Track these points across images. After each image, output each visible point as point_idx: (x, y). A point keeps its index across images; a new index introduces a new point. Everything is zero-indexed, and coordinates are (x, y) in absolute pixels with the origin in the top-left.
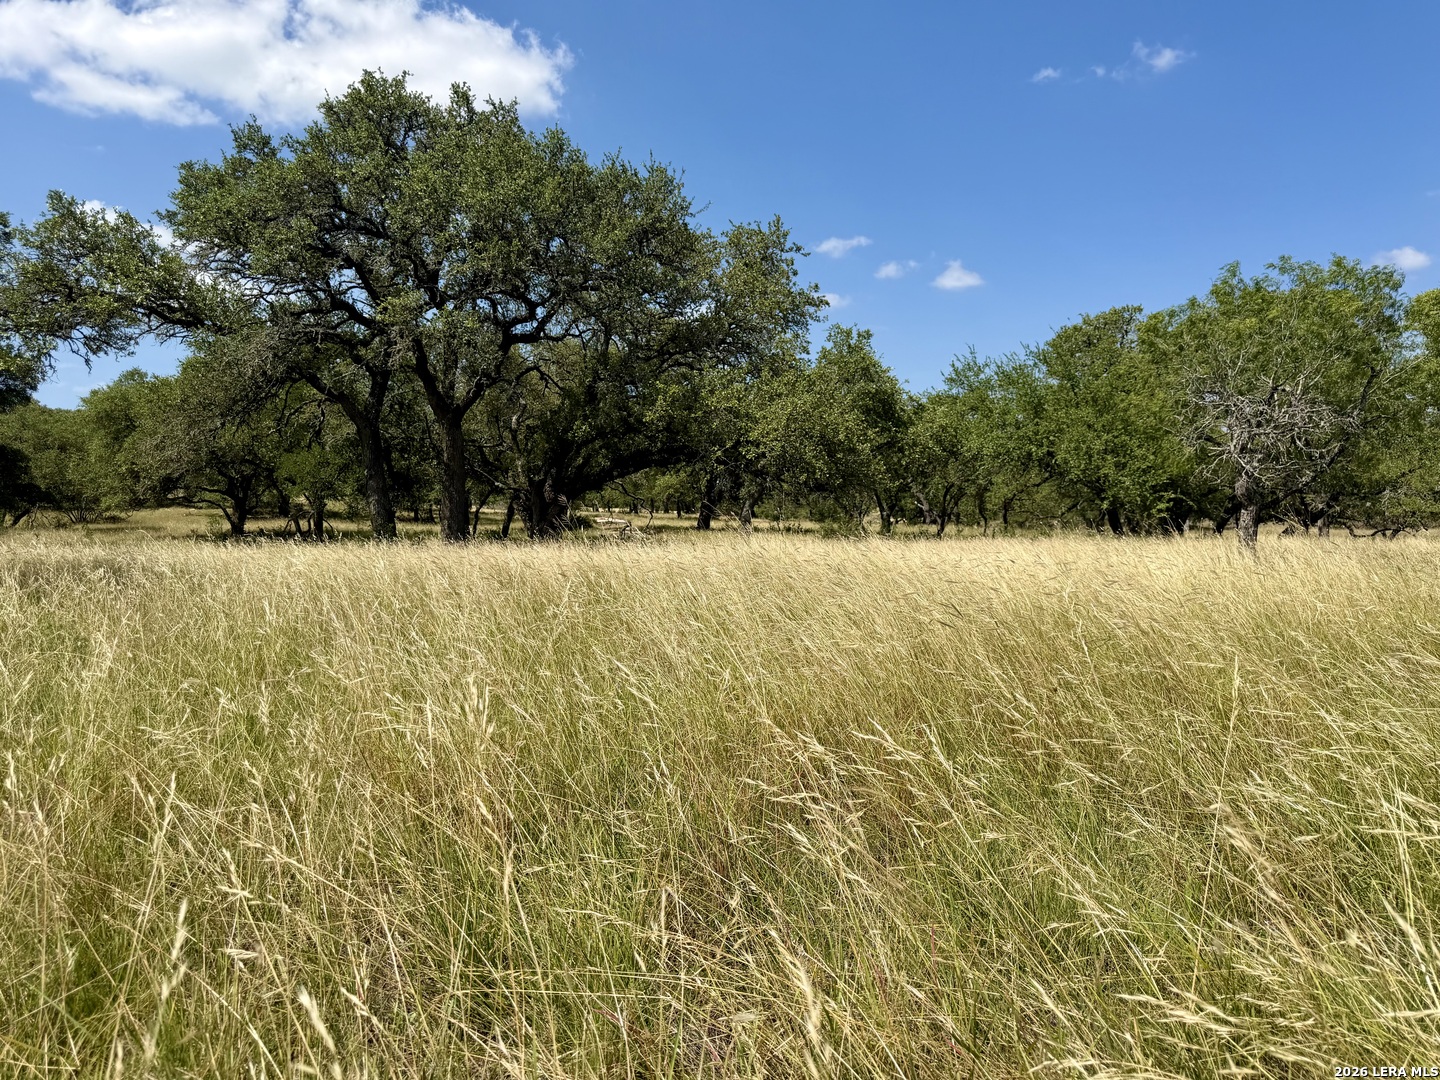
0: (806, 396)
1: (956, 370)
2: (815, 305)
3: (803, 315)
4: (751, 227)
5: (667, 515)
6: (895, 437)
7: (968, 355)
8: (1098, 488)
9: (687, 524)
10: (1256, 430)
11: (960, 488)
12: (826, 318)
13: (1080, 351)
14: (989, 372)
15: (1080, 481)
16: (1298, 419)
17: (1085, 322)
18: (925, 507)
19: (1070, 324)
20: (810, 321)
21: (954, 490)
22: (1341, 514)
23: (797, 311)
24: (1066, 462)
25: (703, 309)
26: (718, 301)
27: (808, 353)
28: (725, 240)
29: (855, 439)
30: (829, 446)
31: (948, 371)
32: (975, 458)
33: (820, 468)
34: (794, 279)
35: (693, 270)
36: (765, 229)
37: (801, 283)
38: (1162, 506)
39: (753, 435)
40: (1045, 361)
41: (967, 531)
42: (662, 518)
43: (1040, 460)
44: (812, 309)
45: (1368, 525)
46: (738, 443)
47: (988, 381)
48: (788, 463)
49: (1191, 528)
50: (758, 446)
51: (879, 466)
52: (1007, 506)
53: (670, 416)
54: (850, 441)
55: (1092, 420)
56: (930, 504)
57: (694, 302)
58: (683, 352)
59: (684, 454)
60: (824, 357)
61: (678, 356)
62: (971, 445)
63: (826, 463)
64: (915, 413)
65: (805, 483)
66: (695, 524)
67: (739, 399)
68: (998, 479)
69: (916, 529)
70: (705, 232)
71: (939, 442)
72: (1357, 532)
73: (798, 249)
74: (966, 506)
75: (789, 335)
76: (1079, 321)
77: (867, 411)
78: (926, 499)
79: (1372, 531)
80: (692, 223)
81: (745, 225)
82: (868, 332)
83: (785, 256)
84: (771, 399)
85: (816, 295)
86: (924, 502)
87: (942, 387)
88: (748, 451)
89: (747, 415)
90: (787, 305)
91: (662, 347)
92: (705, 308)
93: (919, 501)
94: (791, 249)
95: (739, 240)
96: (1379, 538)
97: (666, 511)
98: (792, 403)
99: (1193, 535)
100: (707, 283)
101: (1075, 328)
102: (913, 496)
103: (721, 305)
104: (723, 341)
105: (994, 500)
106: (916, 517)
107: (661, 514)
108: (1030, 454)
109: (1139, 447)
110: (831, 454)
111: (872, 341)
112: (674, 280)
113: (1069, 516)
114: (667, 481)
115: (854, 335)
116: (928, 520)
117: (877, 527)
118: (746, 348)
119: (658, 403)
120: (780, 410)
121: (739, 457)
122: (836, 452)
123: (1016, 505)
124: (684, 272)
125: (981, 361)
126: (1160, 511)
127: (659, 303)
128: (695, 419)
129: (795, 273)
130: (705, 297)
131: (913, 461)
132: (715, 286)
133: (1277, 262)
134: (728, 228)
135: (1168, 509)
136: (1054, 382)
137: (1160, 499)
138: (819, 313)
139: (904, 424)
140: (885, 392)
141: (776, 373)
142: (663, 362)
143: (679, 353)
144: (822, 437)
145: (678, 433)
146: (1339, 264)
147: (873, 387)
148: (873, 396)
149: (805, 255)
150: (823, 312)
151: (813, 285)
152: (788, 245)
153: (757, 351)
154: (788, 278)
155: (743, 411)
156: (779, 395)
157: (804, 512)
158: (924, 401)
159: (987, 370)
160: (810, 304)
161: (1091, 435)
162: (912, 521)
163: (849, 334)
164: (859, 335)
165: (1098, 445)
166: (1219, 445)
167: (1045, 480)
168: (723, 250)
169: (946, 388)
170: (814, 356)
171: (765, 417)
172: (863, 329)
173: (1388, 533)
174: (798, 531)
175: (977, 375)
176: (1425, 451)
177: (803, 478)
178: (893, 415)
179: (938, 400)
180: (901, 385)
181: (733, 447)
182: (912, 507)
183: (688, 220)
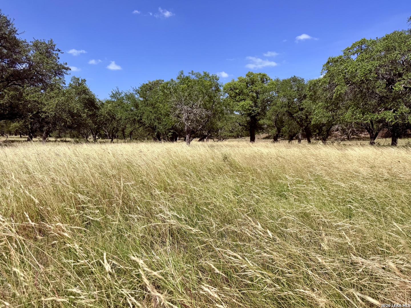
0: (63, 98)
1: (113, 94)
2: (66, 69)
3: (62, 72)
4: (41, 41)
5: (16, 136)
6: (95, 112)
7: (116, 89)
8: (154, 129)
9: (24, 139)
10: (189, 115)
11: (117, 128)
12: (70, 74)
13: (148, 91)
14: (123, 95)
15: (149, 127)
16: (198, 112)
17: (149, 83)
18: (107, 134)
19: (145, 83)
20: (64, 74)
21: (115, 129)
22: (211, 136)
23: (60, 70)
24: (145, 122)
25: (24, 66)
26: (29, 64)
27: (65, 84)
28: (32, 44)
29: (81, 113)
30: (72, 115)
31: (111, 94)
32: (120, 119)
33: (68, 121)
34: (58, 60)
35: (19, 53)
36: (47, 43)
37: (61, 62)
38: (170, 134)
39: (44, 109)
40: (138, 93)
41: (120, 141)
42: (14, 138)
43: (138, 121)
44: (65, 71)
45: (217, 139)
46: (38, 112)
47: (123, 97)
48: (57, 119)
49: (179, 139)
50: (46, 113)
51: (89, 121)
52: (131, 133)
53: (11, 102)
54: (79, 113)
55: (151, 110)
56: (109, 133)
57: (19, 63)
58: (16, 80)
59: (18, 115)
60: (71, 86)
61: (15, 82)
62: (119, 115)
63: (70, 120)
64: (101, 105)
65: (64, 126)
66: (27, 139)
67: (38, 98)
68: (127, 126)
69: (104, 140)
70: (24, 40)
71: (109, 115)
72: (215, 140)
73: (59, 51)
74: (119, 134)
75: (57, 78)
76: (148, 83)
77: (86, 104)
78: (107, 131)
79: (217, 140)
80: (18, 37)
81: (39, 40)
82: (85, 80)
83: (54, 52)
84: (50, 98)
85: (66, 66)
86: (107, 132)
87: (109, 99)
88: (42, 115)
89: (41, 103)
90: (56, 68)
91: (7, 78)
92: (25, 66)
93: (105, 132)
94: (57, 50)
95: (37, 45)
96: (219, 141)
97: (16, 135)
98: (58, 100)
99: (180, 141)
100: (25, 57)
101: (147, 84)
102: (103, 130)
103: (31, 65)
104: (32, 78)
105: (127, 131)
106: (104, 137)
107: (14, 136)
108: (135, 119)
109: (164, 118)
110: (72, 117)
111: (86, 82)
112: (12, 55)
113: (149, 136)
114: (15, 125)
115: (80, 80)
116: (108, 138)
117: (92, 140)
118: (41, 81)
119: (6, 97)
120: (54, 102)
121: (39, 117)
122: (74, 116)
123: (133, 133)
124: (15, 53)
125: (120, 91)
126: (169, 135)
127: (5, 63)
128: (21, 104)
129: (59, 58)
130: (24, 63)
131: (101, 120)
132: (28, 59)
133: (191, 72)
134: (33, 40)
135: (172, 135)
136: (141, 99)
137: (170, 132)
138: (67, 72)
139: (98, 108)
140: (91, 99)
141: (52, 90)
142: (9, 83)
143: (15, 80)
144: (69, 111)
145: (14, 108)
146: (205, 73)
147: (87, 97)
148: (88, 100)
149: (62, 53)
150: (68, 72)
151: (65, 63)
152: (56, 49)
153: (45, 82)
154: (56, 59)
155: (40, 101)
156: (53, 97)
157: (68, 135)
158: (104, 102)
159: (122, 94)
160: (64, 69)
161: (151, 114)
162: (103, 138)
163: (78, 79)
164: (82, 80)
165: (153, 117)
166: (181, 118)
167: (140, 126)
168: (31, 47)
169: (111, 98)
170: (67, 85)
171: (48, 104)
172: (83, 79)
173: (221, 140)
174: (66, 141)
175: (120, 96)
176: (227, 121)
177: (63, 124)
178: (94, 105)
179: (108, 102)
180: (96, 97)
181: (36, 114)
182: (103, 134)
183: (16, 35)
